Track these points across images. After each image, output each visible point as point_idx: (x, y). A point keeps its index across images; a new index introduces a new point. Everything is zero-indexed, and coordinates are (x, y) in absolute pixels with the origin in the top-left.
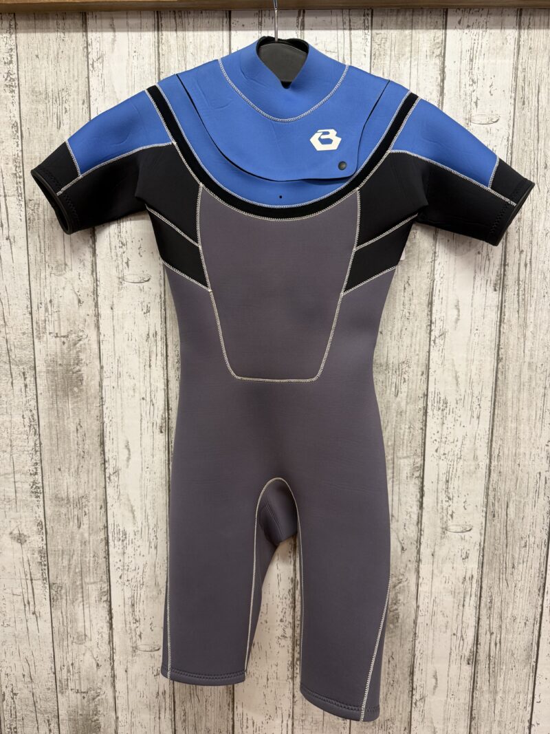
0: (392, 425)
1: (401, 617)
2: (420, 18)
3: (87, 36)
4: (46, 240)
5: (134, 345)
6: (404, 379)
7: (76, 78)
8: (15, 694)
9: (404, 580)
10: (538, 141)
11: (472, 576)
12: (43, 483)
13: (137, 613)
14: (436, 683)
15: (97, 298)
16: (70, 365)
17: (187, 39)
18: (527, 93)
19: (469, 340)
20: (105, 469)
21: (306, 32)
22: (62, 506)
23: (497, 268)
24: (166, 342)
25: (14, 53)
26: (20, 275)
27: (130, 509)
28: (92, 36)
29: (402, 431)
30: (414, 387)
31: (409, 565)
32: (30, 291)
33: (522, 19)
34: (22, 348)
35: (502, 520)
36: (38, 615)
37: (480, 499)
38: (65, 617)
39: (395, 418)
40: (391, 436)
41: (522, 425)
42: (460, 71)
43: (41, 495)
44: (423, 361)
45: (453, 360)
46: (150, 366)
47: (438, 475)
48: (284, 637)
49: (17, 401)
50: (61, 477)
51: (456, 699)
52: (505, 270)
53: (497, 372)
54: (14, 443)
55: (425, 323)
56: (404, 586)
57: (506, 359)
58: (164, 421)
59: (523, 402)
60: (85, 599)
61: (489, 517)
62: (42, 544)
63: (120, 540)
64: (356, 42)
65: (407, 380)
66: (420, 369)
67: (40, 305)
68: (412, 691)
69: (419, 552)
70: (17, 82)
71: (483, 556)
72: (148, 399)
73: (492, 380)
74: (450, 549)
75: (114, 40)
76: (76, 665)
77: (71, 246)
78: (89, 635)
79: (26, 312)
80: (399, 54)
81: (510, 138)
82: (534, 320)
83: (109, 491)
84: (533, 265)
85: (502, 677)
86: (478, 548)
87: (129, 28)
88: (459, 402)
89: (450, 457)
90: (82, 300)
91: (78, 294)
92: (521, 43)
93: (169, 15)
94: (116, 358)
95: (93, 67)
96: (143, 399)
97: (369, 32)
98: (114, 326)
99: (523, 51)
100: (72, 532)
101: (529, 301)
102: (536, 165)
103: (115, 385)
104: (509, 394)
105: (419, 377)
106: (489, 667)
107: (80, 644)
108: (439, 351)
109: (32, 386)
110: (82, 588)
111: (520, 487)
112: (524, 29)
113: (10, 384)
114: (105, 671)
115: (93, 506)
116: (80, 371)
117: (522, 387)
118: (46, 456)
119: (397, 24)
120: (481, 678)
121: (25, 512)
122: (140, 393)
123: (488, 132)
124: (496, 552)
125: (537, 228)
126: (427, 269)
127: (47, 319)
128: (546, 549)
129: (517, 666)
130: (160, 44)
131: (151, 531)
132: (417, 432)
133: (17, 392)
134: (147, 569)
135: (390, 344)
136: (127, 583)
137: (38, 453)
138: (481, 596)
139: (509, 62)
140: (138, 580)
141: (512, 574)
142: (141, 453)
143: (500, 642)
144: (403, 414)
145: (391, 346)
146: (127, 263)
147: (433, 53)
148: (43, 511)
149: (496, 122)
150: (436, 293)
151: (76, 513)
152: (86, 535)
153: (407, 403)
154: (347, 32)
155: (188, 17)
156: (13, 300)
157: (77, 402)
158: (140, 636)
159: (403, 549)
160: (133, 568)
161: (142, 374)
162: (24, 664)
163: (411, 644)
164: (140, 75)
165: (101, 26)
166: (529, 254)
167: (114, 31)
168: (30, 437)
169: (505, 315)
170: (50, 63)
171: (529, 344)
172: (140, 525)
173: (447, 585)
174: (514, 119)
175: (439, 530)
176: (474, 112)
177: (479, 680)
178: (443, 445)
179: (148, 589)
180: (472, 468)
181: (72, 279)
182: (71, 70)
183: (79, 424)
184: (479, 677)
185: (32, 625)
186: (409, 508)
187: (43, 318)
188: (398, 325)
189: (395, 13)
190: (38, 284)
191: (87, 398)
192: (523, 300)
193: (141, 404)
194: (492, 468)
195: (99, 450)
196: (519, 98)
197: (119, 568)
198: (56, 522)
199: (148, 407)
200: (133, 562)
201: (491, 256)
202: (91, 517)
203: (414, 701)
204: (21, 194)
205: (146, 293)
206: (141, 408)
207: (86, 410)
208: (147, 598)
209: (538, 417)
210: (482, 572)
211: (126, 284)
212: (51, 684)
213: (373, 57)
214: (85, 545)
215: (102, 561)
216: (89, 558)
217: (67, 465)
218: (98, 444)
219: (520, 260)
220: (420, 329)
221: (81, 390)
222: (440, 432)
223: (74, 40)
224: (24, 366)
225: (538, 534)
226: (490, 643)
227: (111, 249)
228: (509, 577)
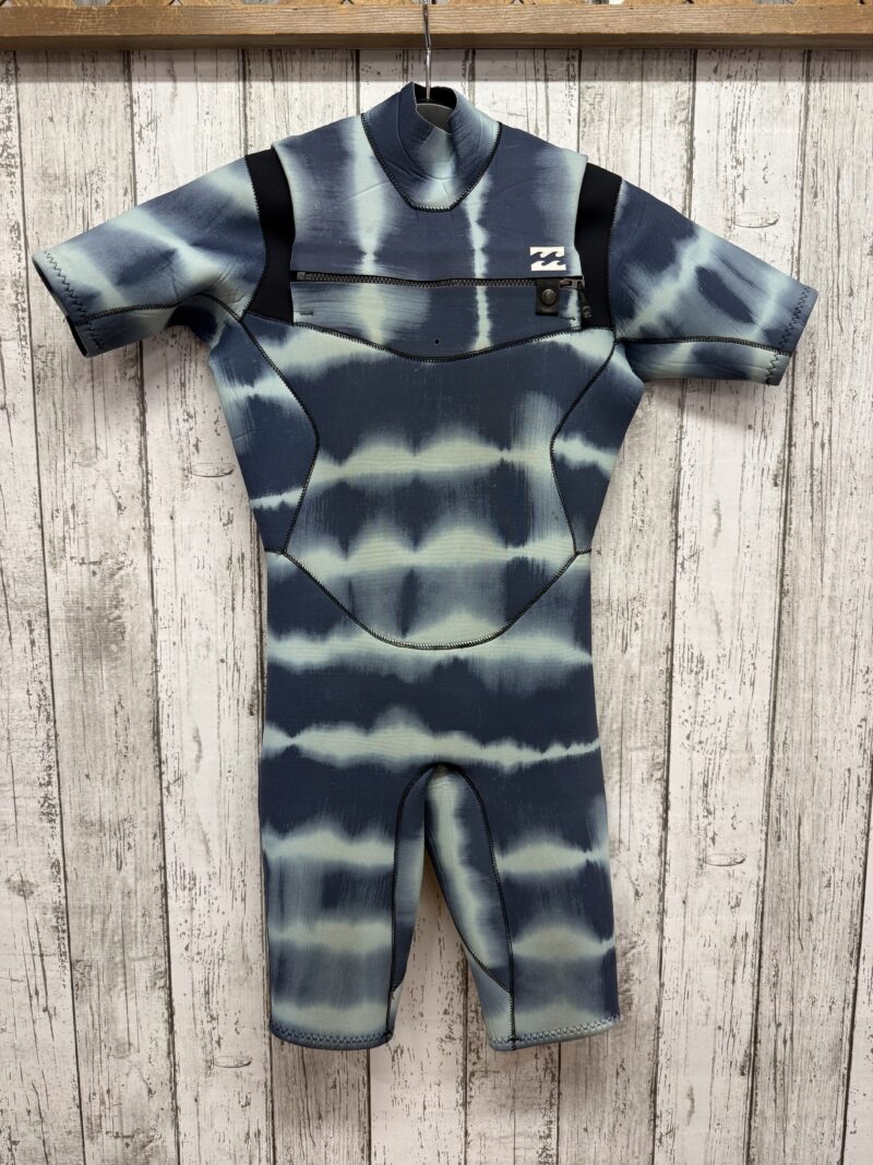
0: (618, 697)
1: (636, 1001)
2: (655, 63)
3: (130, 89)
4: (66, 410)
5: (207, 576)
6: (636, 624)
7: (114, 154)
8: (15, 1143)
9: (640, 942)
10: (839, 253)
11: (747, 935)
12: (60, 799)
13: (213, 1006)
14: (693, 1107)
15: (148, 502)
16: (105, 609)
17: (290, 94)
18: (820, 180)
19: (737, 564)
20: (161, 774)
21: (478, 85)
22: (91, 835)
23: (778, 449)
24: (260, 571)
25: (13, 115)
26: (23, 465)
27: (202, 838)
28: (139, 88)
29: (634, 708)
30: (652, 636)
31: (648, 919)
32: (40, 491)
33: (812, 66)
34: (27, 581)
35: (792, 845)
36: (52, 1012)
37: (757, 812)
38: (96, 1014)
39: (622, 688)
40: (617, 714)
41: (821, 696)
42: (717, 145)
43: (58, 819)
44: (665, 596)
45: (711, 594)
46: (233, 609)
47: (691, 775)
48: (450, 1038)
49: (18, 668)
50: (89, 789)
51: (724, 1131)
52: (790, 454)
53: (780, 613)
54: (14, 735)
55: (667, 537)
56: (639, 953)
57: (794, 593)
58: (255, 696)
59: (822, 658)
60: (128, 984)
61: (772, 840)
62: (59, 898)
63: (185, 888)
64: (556, 101)
65: (640, 625)
66: (660, 609)
67: (55, 514)
68: (655, 1120)
69: (662, 898)
70: (18, 160)
71: (763, 902)
72: (230, 661)
73: (773, 624)
74: (711, 892)
75: (174, 95)
76: (115, 1092)
77: (106, 419)
78: (135, 1042)
79: (34, 524)
80: (623, 119)
81: (796, 249)
82: (837, 530)
83: (168, 809)
84: (834, 446)
85: (796, 1093)
86: (754, 888)
87: (198, 77)
88: (721, 660)
89: (709, 748)
90: (123, 506)
91: (118, 495)
92: (811, 103)
93: (261, 56)
94: (180, 596)
95: (140, 136)
96: (222, 661)
97: (574, 85)
98: (175, 546)
99: (814, 115)
100: (108, 877)
101: (828, 502)
102: (836, 290)
103: (176, 639)
104: (800, 646)
105: (660, 621)
106: (775, 1079)
107: (122, 1058)
108: (689, 580)
109: (42, 642)
110: (124, 967)
111: (819, 792)
112: (815, 81)
113: (6, 640)
114: (162, 1100)
115: (143, 835)
116: (119, 617)
117: (819, 635)
118: (66, 755)
119: (618, 72)
120: (763, 1096)
121: (30, 846)
122: (217, 652)
123: (761, 239)
124: (783, 896)
125: (839, 388)
126: (668, 452)
127: (67, 535)
128: (860, 890)
129: (818, 1075)
130: (248, 103)
131: (235, 873)
132: (657, 708)
133: (18, 653)
134: (230, 936)
135: (613, 570)
136: (197, 958)
137: (53, 751)
138: (760, 967)
139: (793, 132)
140: (215, 952)
141: (808, 930)
142: (220, 749)
143: (792, 1038)
144: (635, 679)
145: (615, 573)
146: (196, 446)
147: (675, 117)
148: (60, 844)
149: (774, 223)
150: (684, 489)
151: (114, 846)
152: (131, 881)
153: (641, 662)
154: (541, 85)
155: (291, 60)
156: (12, 504)
157: (115, 668)
158: (219, 1043)
159: (637, 893)
160: (208, 934)
161: (221, 622)
162: (28, 1092)
163: (651, 1044)
164: (217, 150)
165: (154, 72)
166: (828, 429)
167: (175, 81)
168: (39, 725)
169: (791, 523)
170: (72, 129)
171: (829, 568)
172: (217, 863)
173: (707, 950)
174: (801, 219)
175: (694, 863)
176: (739, 209)
177: (759, 1099)
178: (697, 727)
179: (231, 967)
180: (744, 763)
181: (107, 471)
182: (105, 140)
183: (119, 703)
184: (759, 1094)
185: (43, 1029)
186: (647, 829)
187: (61, 535)
188: (625, 540)
189: (616, 56)
190: (53, 480)
191: (132, 662)
192: (820, 499)
193: (218, 669)
194: (775, 763)
195: (151, 745)
196: (808, 187)
197: (184, 933)
198: (81, 860)
199: (230, 673)
200: (207, 924)
201: (768, 431)
202: (138, 852)
203: (657, 1136)
204: (25, 336)
205: (226, 493)
206: (218, 676)
207: (129, 681)
208: (229, 981)
209: (845, 682)
210: (762, 928)
211: (194, 479)
212: (74, 1124)
213: (582, 124)
214: (130, 897)
215: (156, 922)
216: (136, 916)
217: (100, 769)
218: (149, 736)
219: (813, 437)
220: (661, 545)
221: (122, 649)
222: (693, 708)
223: (111, 94)
224: (30, 611)
225: (849, 867)
226: (775, 1041)
227: (170, 424)
228: (804, 935)
